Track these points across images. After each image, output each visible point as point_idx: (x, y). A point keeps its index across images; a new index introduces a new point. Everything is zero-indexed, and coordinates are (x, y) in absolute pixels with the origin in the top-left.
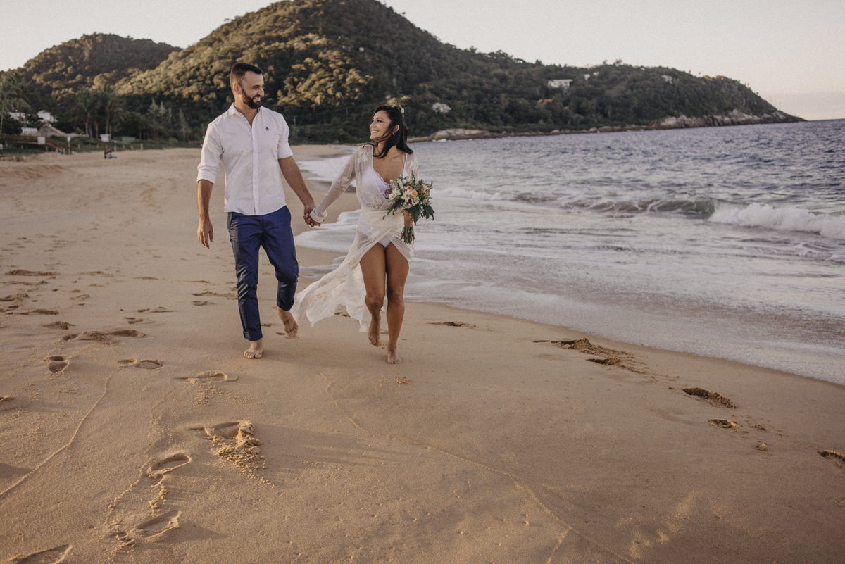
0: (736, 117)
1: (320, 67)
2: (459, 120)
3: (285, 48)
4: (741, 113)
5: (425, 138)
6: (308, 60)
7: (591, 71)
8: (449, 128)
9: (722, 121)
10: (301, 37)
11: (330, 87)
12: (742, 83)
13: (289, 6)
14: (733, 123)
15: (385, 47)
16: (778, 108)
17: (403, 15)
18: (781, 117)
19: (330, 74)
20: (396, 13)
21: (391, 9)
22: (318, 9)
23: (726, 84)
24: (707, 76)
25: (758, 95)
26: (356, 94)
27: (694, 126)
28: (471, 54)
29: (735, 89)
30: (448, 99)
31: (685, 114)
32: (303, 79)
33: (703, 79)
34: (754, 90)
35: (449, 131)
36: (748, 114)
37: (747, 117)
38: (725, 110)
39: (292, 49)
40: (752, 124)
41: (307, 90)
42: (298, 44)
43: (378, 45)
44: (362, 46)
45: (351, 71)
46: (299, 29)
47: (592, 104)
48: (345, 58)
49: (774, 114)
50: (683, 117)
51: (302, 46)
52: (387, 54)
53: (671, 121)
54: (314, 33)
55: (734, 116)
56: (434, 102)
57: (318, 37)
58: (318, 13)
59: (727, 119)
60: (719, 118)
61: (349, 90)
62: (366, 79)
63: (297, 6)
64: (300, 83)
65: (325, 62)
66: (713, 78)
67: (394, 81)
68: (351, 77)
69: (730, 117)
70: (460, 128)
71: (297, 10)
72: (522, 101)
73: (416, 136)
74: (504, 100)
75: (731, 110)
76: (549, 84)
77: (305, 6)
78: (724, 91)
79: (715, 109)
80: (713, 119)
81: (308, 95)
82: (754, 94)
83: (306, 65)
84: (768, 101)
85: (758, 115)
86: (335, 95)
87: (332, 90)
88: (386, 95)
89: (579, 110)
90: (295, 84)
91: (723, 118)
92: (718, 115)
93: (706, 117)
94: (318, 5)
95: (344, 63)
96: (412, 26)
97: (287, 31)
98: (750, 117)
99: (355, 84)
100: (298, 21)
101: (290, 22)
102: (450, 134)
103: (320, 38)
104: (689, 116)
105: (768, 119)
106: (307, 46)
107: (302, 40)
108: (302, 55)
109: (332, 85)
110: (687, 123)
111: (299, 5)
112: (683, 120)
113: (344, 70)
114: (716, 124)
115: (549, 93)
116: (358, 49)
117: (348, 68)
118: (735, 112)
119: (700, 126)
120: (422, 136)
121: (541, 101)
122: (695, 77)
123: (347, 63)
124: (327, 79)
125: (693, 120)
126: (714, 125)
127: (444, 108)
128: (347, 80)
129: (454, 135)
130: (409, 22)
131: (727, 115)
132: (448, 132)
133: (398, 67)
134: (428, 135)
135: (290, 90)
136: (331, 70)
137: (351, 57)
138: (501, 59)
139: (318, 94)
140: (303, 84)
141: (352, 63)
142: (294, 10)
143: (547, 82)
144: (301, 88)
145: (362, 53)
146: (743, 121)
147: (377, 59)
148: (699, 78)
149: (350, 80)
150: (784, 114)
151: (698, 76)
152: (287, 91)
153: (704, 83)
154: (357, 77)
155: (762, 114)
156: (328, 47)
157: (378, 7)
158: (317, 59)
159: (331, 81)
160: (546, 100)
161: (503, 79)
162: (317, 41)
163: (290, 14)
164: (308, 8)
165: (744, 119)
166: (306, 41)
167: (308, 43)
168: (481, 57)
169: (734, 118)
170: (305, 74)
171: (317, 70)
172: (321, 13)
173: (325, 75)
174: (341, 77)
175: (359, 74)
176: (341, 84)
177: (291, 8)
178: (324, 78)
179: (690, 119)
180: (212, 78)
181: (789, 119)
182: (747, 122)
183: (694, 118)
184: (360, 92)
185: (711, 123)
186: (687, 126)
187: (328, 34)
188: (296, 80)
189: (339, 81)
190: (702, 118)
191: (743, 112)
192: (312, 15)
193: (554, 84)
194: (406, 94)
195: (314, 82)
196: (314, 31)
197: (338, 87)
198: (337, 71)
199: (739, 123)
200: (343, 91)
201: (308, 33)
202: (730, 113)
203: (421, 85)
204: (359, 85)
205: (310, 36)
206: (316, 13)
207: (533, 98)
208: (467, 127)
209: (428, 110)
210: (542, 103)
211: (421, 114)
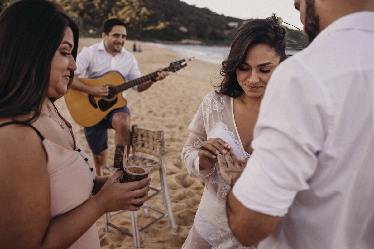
2: (192, 36)
5: (176, 43)
7: (247, 20)
11: (133, 14)
19: (133, 8)
28: (193, 7)
30: (186, 26)
32: (121, 9)
41: (123, 14)
45: (143, 8)
56: (180, 26)
61: (142, 16)
62: (151, 13)
64: (119, 11)
65: (131, 3)
70: (192, 40)
72: (218, 31)
73: (173, 41)
74: (210, 29)
76: (228, 24)
81: (123, 17)
83: (122, 3)
86: (136, 18)
88: (160, 21)
95: (140, 4)
99: (145, 14)
102: (188, 42)
113: (140, 7)
115: (229, 28)
127: (184, 29)
128: (141, 12)
135: (114, 13)
138: (206, 11)
141: (144, 4)
154: (146, 11)
159: (134, 11)
161: (209, 20)
168: (198, 9)
171: (127, 6)
174: (138, 10)
178: (131, 10)
180: (78, 4)
188: (117, 9)
193: (231, 24)
195: (125, 12)
198: (137, 7)
203: (174, 18)
204: (147, 15)
207: (222, 30)
208: (195, 40)
209: (178, 30)
210: (226, 32)
211: (175, 31)
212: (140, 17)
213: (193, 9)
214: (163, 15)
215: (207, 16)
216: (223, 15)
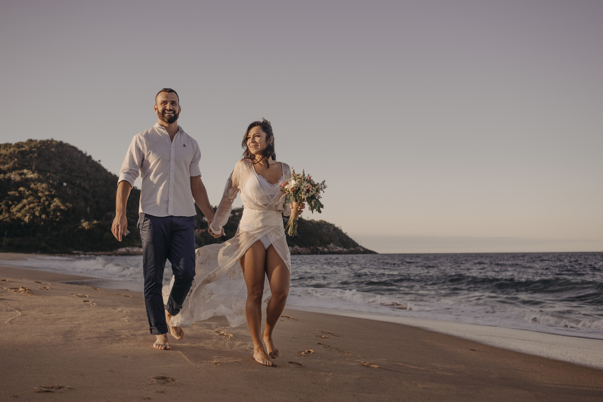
0: (332, 249)
1: (31, 195)
2: (136, 241)
3: (4, 178)
4: (336, 246)
5: (109, 253)
6: (21, 189)
8: (128, 246)
9: (323, 251)
10: (18, 171)
11: (37, 210)
12: (336, 226)
13: (10, 148)
14: (330, 253)
15: (83, 184)
16: (360, 244)
17: (98, 163)
18: (362, 250)
19: (38, 201)
20: (93, 161)
21: (90, 157)
22: (33, 152)
23: (326, 226)
24: (313, 220)
25: (347, 234)
26: (57, 217)
27: (304, 254)
29: (332, 229)
31: (298, 245)
32: (16, 203)
33: (310, 222)
34: (344, 231)
35: (128, 248)
36: (340, 247)
37: (339, 249)
38: (325, 244)
39: (9, 179)
40: (343, 254)
41: (19, 211)
42: (14, 176)
43: (78, 182)
44: (65, 182)
45: (55, 199)
46: (17, 165)
48: (51, 189)
49: (357, 248)
50: (296, 247)
51: (18, 178)
52: (84, 189)
54: (29, 169)
55: (330, 248)
57: (31, 172)
58: (34, 155)
59: (326, 250)
60: (321, 248)
61: (52, 213)
62: (67, 206)
63: (17, 149)
64: (13, 206)
65: (35, 192)
66: (317, 222)
67: (88, 209)
68: (54, 204)
69: (328, 248)
70: (136, 246)
71: (17, 152)
73: (102, 251)
75: (329, 244)
76: (203, 219)
77: (24, 149)
78: (324, 230)
79: (318, 242)
80: (317, 249)
81: (19, 215)
82: (344, 234)
83: (20, 192)
84: (353, 239)
85: (347, 248)
86: (40, 216)
87: (39, 213)
88: (81, 219)
90: (9, 206)
91: (323, 249)
92: (320, 246)
93: (312, 248)
94: (34, 149)
95: (50, 193)
96: (105, 170)
97: (6, 166)
98: (341, 249)
99: (57, 209)
100: (16, 160)
101: (10, 160)
102: (128, 251)
103: (33, 173)
104: (300, 247)
105: (353, 251)
106: (22, 178)
107: (18, 173)
108: (17, 185)
109: (39, 209)
110: (299, 251)
111: (19, 148)
112: (297, 249)
113: (49, 199)
114: (319, 253)
116: (62, 184)
117: (53, 197)
118: (332, 245)
119: (308, 254)
120: (107, 251)
121: (197, 230)
122: (305, 220)
123: (53, 193)
124: (36, 204)
125: (303, 249)
126: (317, 254)
128: (52, 206)
129: (131, 251)
130: (103, 167)
131: (326, 247)
132: (126, 249)
133: (92, 200)
134: (111, 250)
135: (4, 210)
136: (40, 198)
137: (56, 189)
139: (27, 215)
140: (15, 206)
141: (57, 194)
142: (14, 151)
143: (202, 218)
144: (14, 210)
145: (65, 187)
146: (337, 252)
147: (76, 192)
148: (308, 221)
149: (54, 206)
150: (364, 248)
151: (307, 219)
152: (2, 210)
153: (310, 224)
154: (60, 204)
155: (349, 248)
156: (38, 180)
157: (80, 155)
158: (29, 188)
159: (38, 206)
160: (201, 230)
162: (30, 175)
163: (10, 153)
164: (25, 151)
165: (337, 250)
166: (21, 174)
167: (23, 176)
169: (331, 249)
170: (19, 199)
171: (28, 197)
172: (36, 155)
173: (34, 201)
174: (47, 203)
175: (61, 202)
176: (46, 209)
177: (12, 149)
178: (33, 203)
179: (301, 249)
181: (367, 252)
182: (340, 253)
183: (304, 248)
184: (61, 215)
185: (315, 252)
186: (299, 254)
187: (40, 172)
188: (10, 203)
189: (45, 206)
190: (310, 248)
191: (337, 246)
192: (28, 156)
194: (97, 220)
195: (24, 206)
196: (29, 167)
197: (44, 210)
198: (44, 198)
199: (334, 253)
200: (48, 214)
201: (24, 169)
202: (328, 246)
203: (109, 214)
204: (61, 210)
205: (25, 171)
206: (31, 155)
211: (107, 235)
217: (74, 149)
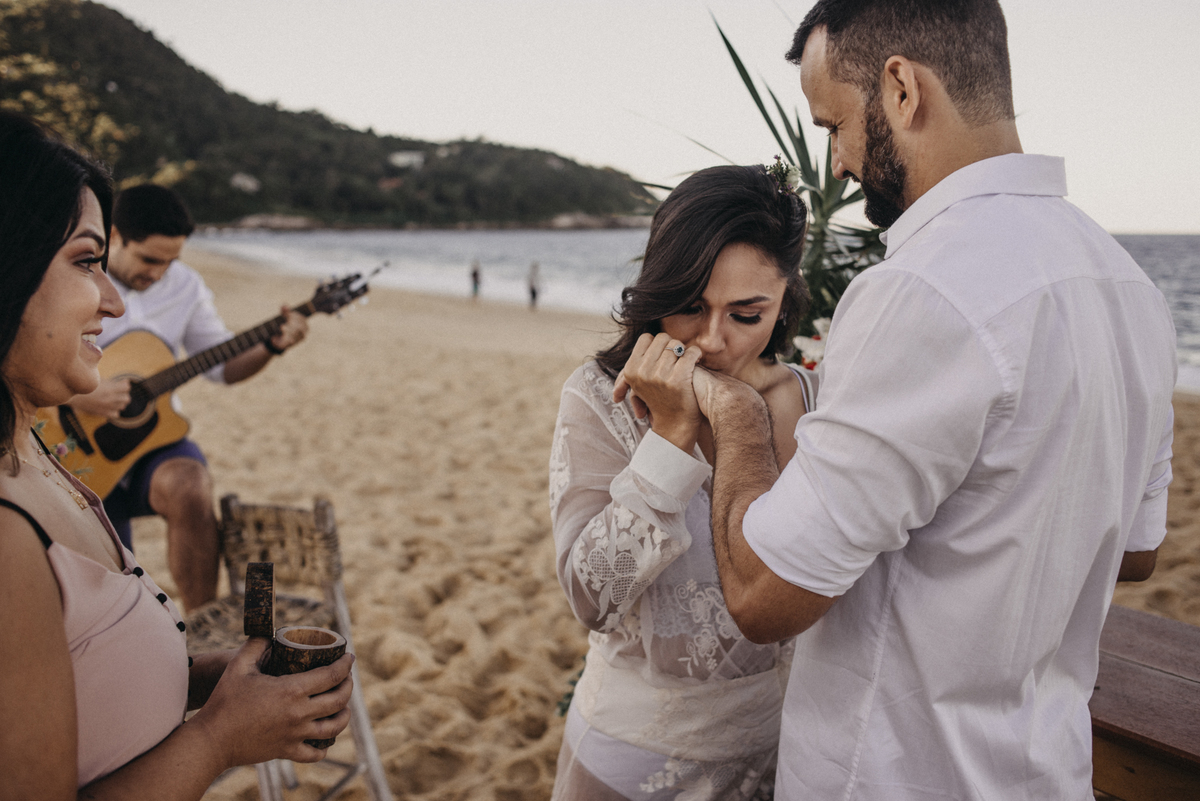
1: (49, 107)
2: (275, 202)
6: (27, 96)
7: (450, 145)
10: (12, 58)
15: (148, 88)
19: (66, 120)
20: (158, 41)
21: (151, 34)
22: (36, 20)
26: (111, 154)
28: (271, 111)
30: (253, 171)
31: (581, 211)
42: (7, 69)
43: (136, 83)
44: (113, 80)
45: (101, 118)
46: (8, 45)
47: (456, 190)
48: (89, 97)
50: (580, 215)
51: (16, 74)
52: (151, 96)
53: (564, 220)
54: (34, 54)
56: (232, 173)
57: (40, 61)
58: (37, 25)
60: (620, 217)
61: (99, 146)
62: (128, 132)
65: (56, 103)
67: (172, 138)
68: (100, 128)
70: (276, 212)
72: (359, 182)
74: (333, 179)
76: (391, 159)
77: (13, 12)
78: (613, 186)
83: (25, 103)
88: (160, 158)
89: (440, 198)
92: (619, 214)
94: (35, 13)
95: (88, 105)
96: (182, 62)
99: (107, 138)
103: (45, 63)
104: (587, 215)
106: (24, 74)
107: (13, 63)
108: (16, 87)
110: (586, 223)
112: (581, 220)
113: (89, 117)
115: (394, 172)
116: (107, 87)
117: (95, 112)
121: (385, 182)
123: (94, 104)
127: (245, 182)
128: (96, 131)
130: (178, 56)
136: (68, 114)
137: (98, 97)
138: (315, 120)
141: (102, 106)
143: (388, 157)
145: (112, 93)
149: (101, 132)
151: (585, 164)
154: (112, 128)
156: (56, 79)
157: (129, 27)
158: (40, 94)
160: (393, 182)
161: (326, 147)
162: (41, 68)
164: (18, 16)
166: (21, 65)
167: (25, 70)
168: (287, 114)
171: (43, 111)
172: (41, 25)
174: (84, 125)
175: (115, 124)
176: (86, 136)
179: (589, 219)
183: (593, 218)
184: (118, 151)
186: (585, 228)
187: (58, 58)
189: (83, 130)
192: (27, 28)
193: (401, 159)
194: (191, 159)
196: (35, 51)
197: (82, 140)
198: (77, 116)
201: (23, 54)
203: (208, 148)
204: (116, 141)
205: (28, 58)
206: (33, 25)
207: (374, 178)
208: (287, 213)
209: (226, 185)
210: (387, 186)
211: (217, 191)
212: (91, 148)
213: (270, 114)
214: (170, 140)
215: (317, 136)
216: (370, 132)
217: (116, 15)
